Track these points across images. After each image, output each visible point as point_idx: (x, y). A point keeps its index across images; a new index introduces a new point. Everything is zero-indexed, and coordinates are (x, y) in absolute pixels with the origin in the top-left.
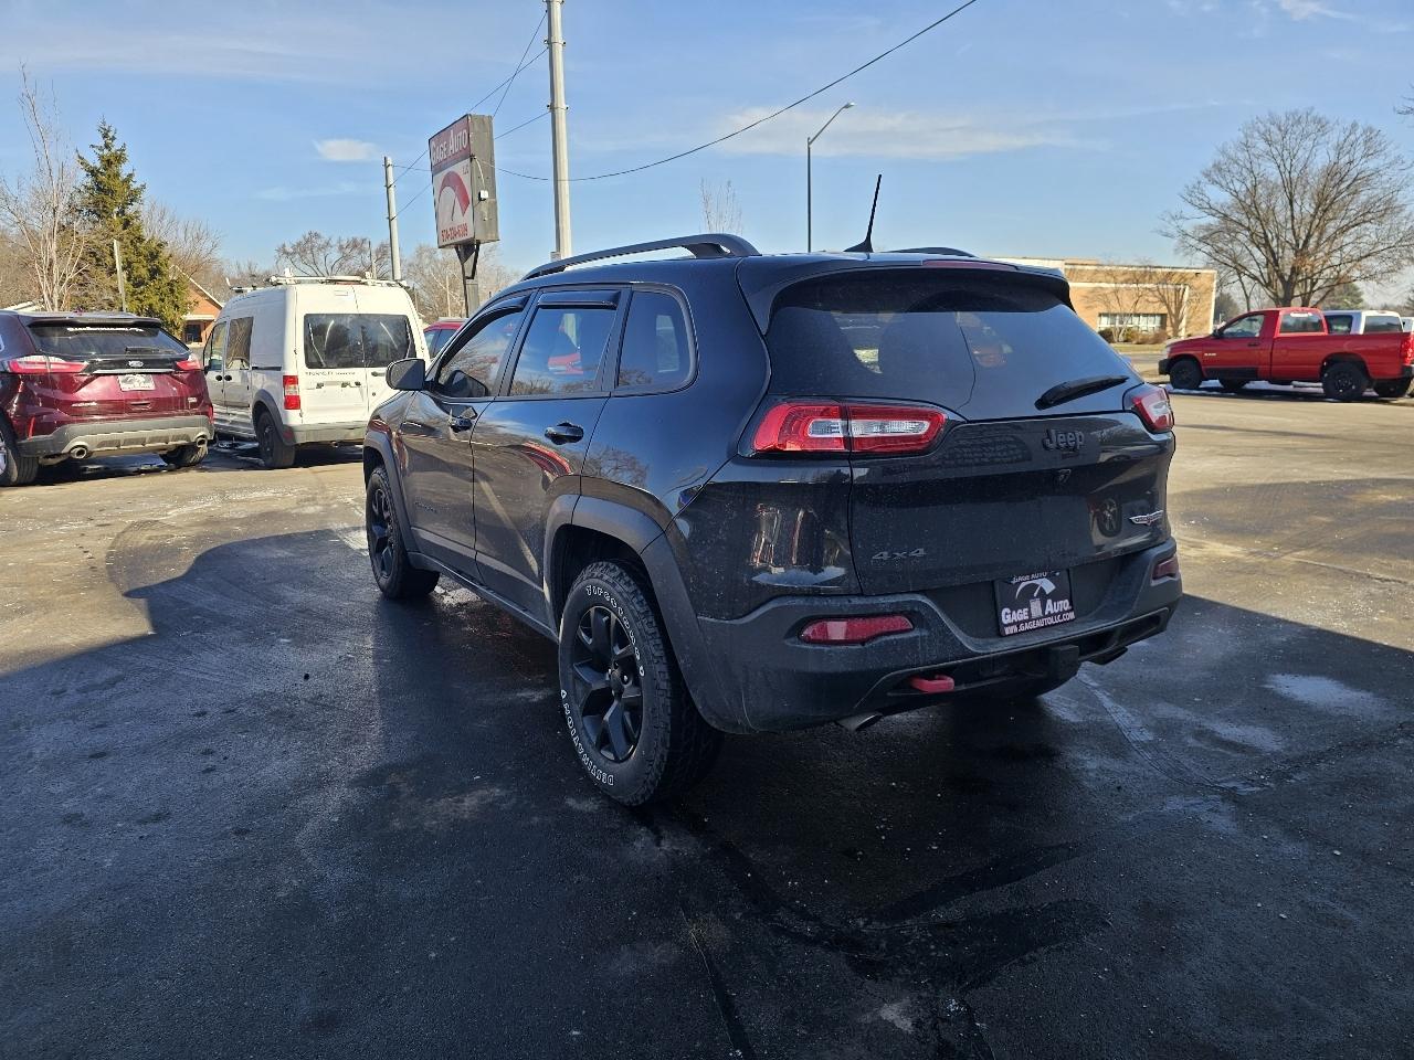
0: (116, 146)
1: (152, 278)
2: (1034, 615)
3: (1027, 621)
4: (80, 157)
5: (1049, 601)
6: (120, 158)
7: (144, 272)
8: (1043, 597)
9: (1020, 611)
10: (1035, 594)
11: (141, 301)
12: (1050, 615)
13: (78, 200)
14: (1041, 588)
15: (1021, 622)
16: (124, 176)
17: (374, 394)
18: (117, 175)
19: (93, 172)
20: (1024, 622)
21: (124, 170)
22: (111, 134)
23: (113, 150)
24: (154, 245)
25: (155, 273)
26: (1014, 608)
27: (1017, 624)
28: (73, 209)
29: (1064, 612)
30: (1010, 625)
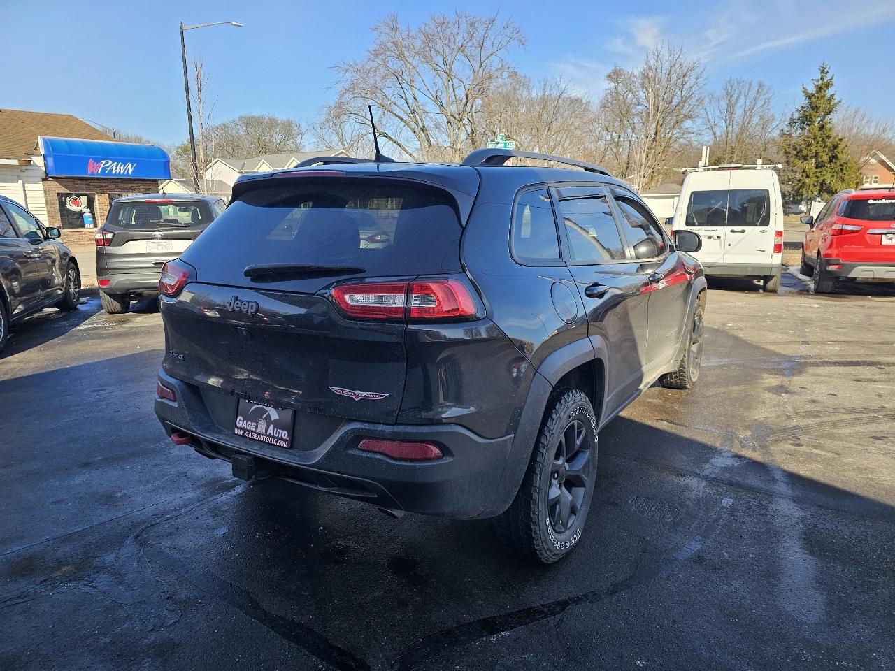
0: (829, 77)
1: (830, 162)
2: (259, 430)
3: (252, 432)
4: (804, 88)
5: (272, 426)
6: (827, 85)
7: (825, 158)
8: (269, 421)
9: (249, 423)
10: (264, 416)
11: (818, 177)
12: (270, 436)
13: (796, 115)
14: (269, 414)
15: (247, 430)
16: (828, 96)
17: (729, 245)
18: (823, 97)
19: (810, 96)
20: (250, 431)
21: (829, 92)
22: (826, 71)
23: (825, 80)
24: (837, 140)
25: (833, 158)
26: (246, 419)
27: (245, 430)
28: (792, 121)
29: (282, 439)
30: (240, 429)
